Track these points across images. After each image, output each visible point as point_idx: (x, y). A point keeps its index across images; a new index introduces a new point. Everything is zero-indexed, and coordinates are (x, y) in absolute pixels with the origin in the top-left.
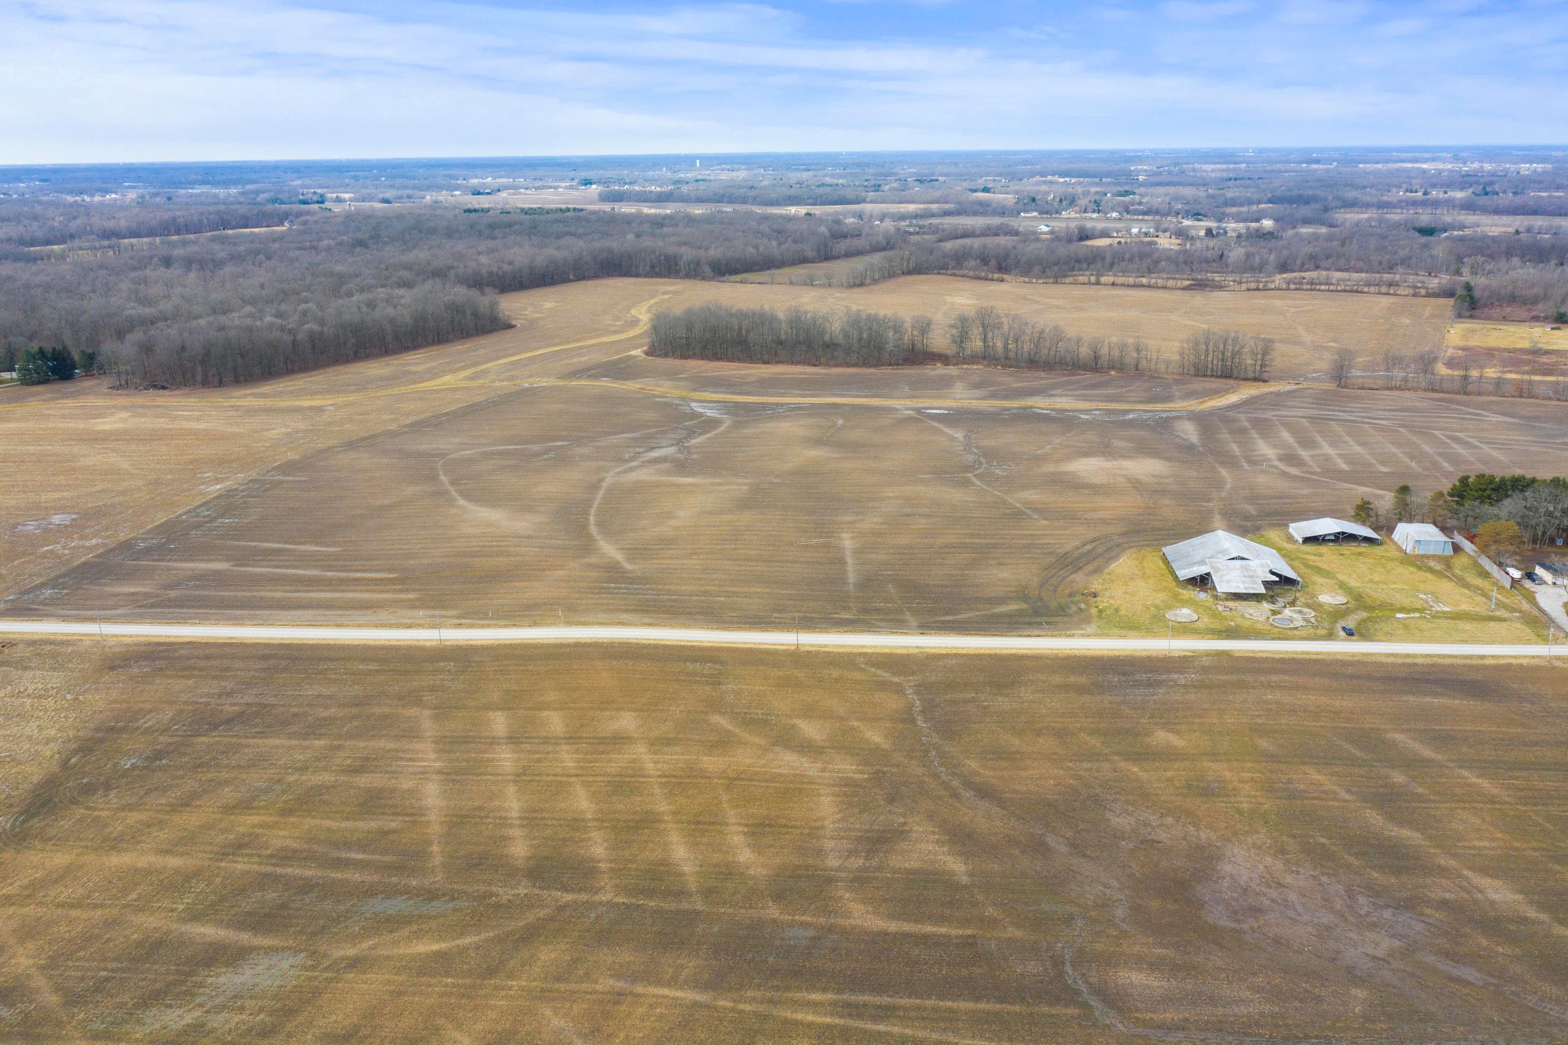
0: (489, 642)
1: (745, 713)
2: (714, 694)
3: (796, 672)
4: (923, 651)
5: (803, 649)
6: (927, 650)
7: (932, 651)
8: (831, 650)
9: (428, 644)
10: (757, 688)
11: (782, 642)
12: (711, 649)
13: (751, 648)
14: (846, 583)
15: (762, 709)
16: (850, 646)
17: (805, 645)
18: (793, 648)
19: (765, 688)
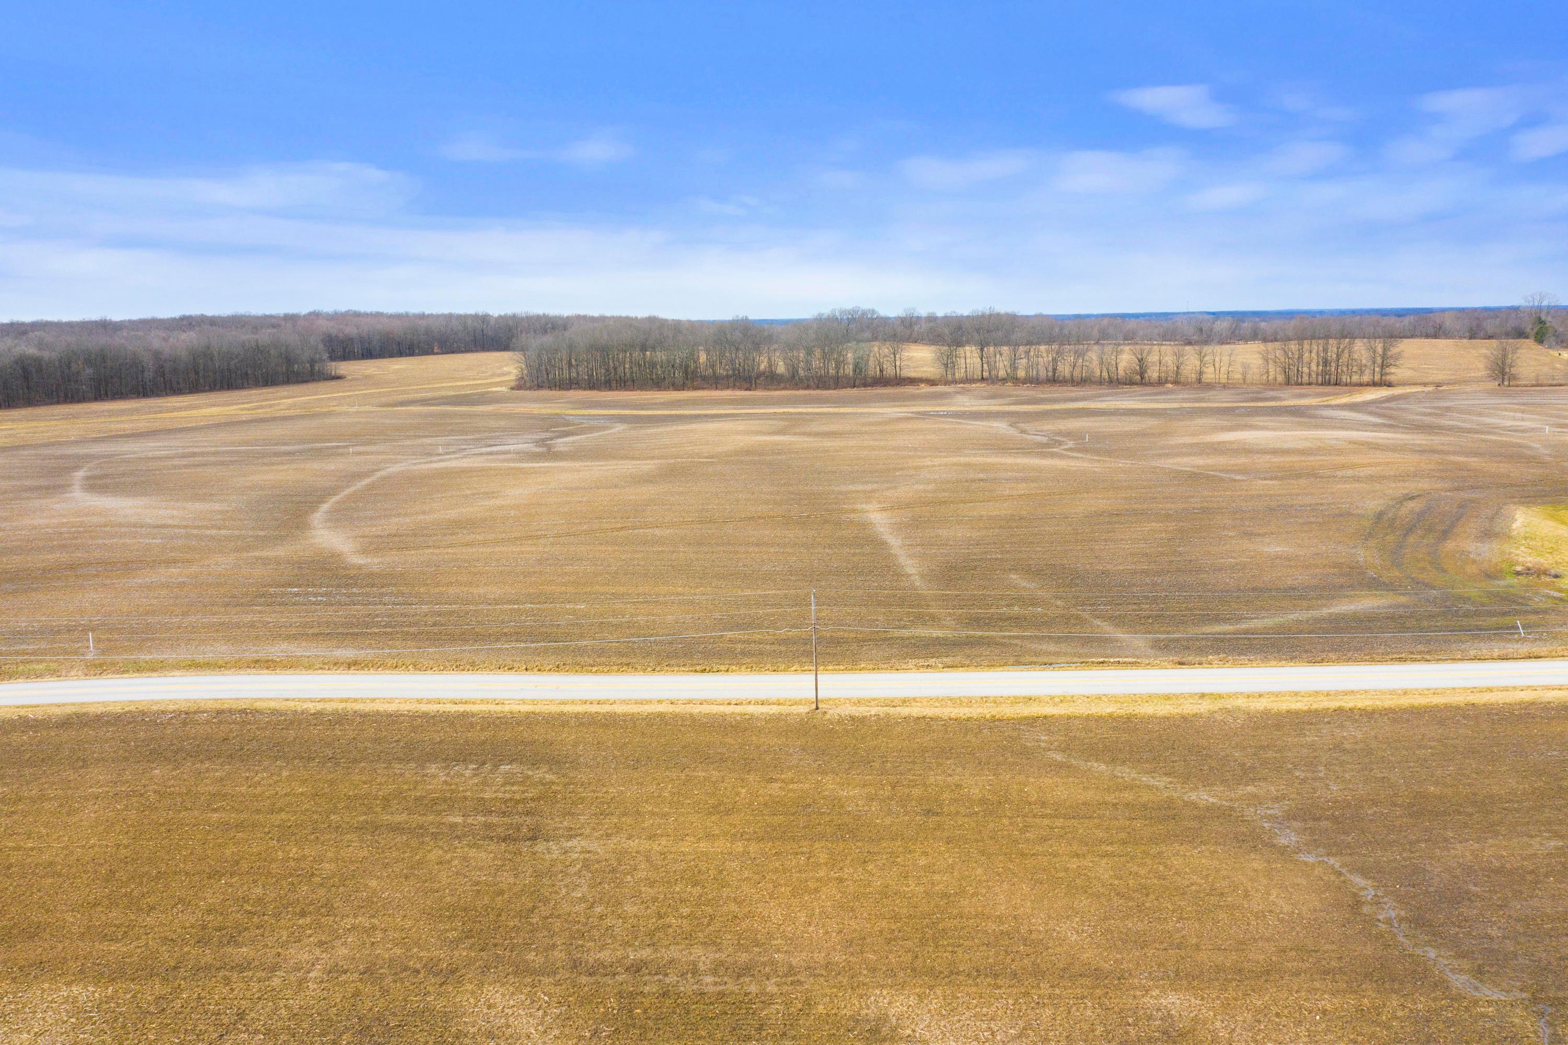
1: (636, 968)
2: (506, 878)
3: (830, 784)
4: (1229, 704)
5: (833, 713)
6: (1241, 702)
7: (1260, 705)
8: (929, 712)
10: (685, 847)
11: (762, 696)
12: (529, 720)
13: (661, 715)
14: (899, 575)
15: (713, 943)
16: (984, 700)
17: (837, 702)
18: (803, 710)
19: (721, 845)
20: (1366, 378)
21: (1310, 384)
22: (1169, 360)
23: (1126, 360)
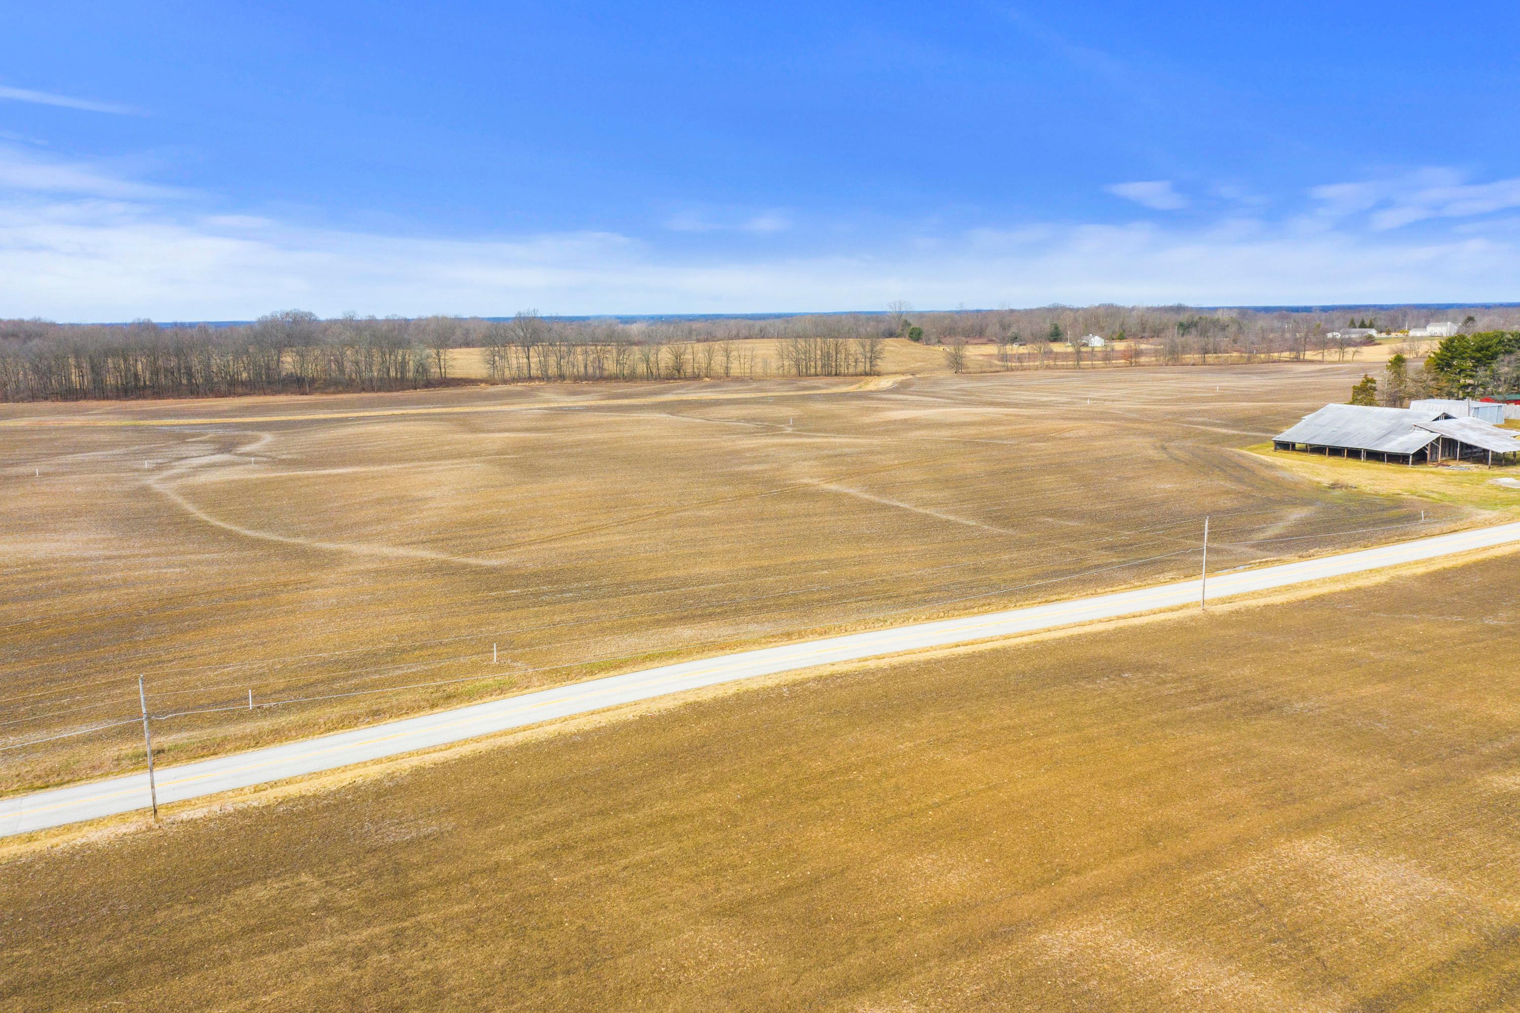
0: (374, 772)
9: (96, 836)
20: (860, 368)
21: (816, 375)
22: (701, 357)
23: (665, 357)
